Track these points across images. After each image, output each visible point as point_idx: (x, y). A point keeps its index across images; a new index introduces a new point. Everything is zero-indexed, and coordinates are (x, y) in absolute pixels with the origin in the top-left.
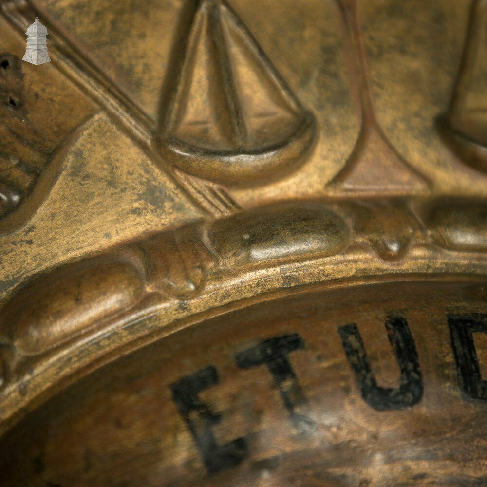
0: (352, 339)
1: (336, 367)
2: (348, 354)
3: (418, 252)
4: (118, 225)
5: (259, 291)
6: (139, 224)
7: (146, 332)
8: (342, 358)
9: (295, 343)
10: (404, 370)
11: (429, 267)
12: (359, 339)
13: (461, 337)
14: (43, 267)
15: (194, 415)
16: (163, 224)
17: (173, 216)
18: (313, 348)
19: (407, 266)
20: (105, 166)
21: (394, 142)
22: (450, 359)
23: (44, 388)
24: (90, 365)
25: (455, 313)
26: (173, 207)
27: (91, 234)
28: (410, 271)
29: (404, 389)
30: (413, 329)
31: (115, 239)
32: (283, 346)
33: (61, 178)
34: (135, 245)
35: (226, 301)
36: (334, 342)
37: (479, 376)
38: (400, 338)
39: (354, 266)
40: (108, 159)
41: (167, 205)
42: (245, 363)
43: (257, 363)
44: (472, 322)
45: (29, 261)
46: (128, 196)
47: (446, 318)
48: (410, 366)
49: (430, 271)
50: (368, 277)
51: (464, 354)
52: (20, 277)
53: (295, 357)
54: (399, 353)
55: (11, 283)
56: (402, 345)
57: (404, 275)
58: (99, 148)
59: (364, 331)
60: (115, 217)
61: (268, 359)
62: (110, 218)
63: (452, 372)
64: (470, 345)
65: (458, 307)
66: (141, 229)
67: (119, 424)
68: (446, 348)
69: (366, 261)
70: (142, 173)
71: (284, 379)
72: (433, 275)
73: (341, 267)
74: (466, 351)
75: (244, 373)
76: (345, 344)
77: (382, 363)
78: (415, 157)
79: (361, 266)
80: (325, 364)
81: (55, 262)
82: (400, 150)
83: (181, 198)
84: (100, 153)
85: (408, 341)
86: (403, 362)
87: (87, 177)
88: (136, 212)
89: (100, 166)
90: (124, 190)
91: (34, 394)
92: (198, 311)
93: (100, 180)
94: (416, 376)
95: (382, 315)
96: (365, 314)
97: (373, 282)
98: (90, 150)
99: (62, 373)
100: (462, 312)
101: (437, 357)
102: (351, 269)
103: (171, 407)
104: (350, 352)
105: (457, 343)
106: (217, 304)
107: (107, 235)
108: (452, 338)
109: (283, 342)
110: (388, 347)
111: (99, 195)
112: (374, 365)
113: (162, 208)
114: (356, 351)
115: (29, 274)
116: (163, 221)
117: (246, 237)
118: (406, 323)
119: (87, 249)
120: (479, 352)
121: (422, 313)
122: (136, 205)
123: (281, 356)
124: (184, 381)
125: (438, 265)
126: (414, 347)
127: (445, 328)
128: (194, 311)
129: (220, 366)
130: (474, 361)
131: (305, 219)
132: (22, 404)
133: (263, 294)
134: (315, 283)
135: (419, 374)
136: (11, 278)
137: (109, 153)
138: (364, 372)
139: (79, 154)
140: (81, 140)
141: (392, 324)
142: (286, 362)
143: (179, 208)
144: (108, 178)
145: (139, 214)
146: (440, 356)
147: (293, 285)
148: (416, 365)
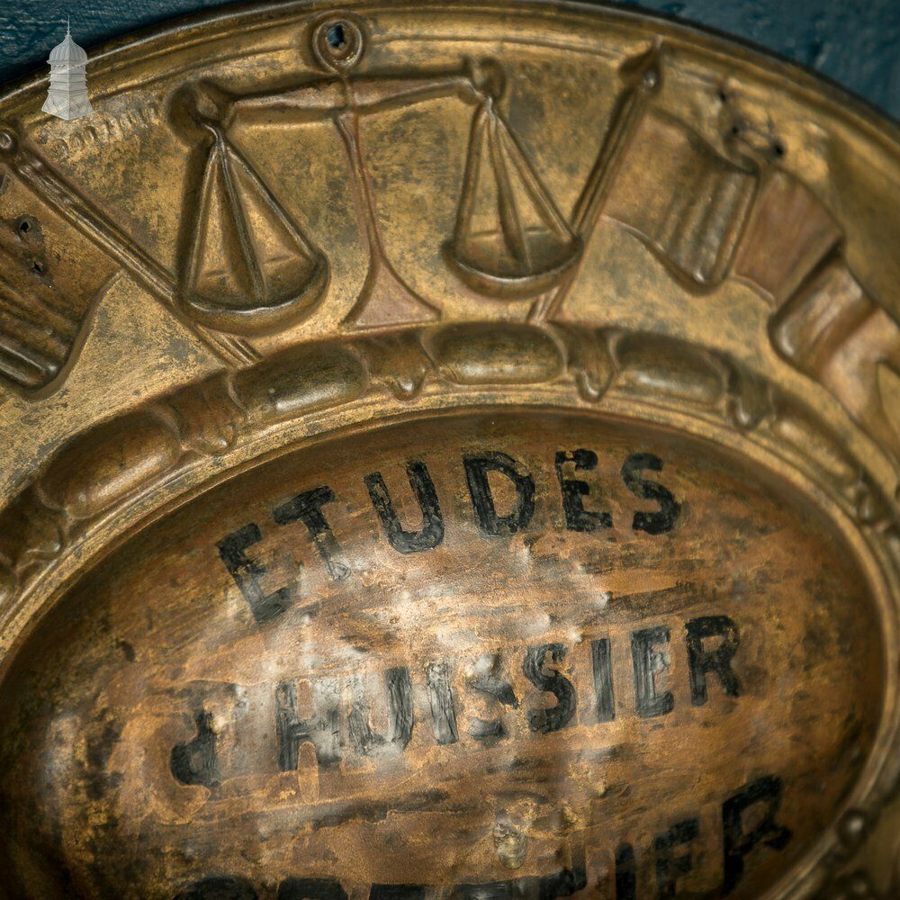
0: (377, 487)
1: (365, 516)
2: (374, 503)
3: (431, 389)
4: (146, 382)
5: (286, 442)
6: (165, 378)
7: (185, 489)
8: (369, 507)
9: (327, 495)
10: (426, 514)
11: (442, 402)
12: (384, 486)
13: (476, 477)
14: (79, 429)
15: (241, 571)
16: (188, 377)
17: (197, 368)
18: (343, 500)
19: (422, 403)
20: (130, 324)
21: (402, 275)
22: (467, 499)
23: (97, 549)
24: (136, 525)
25: (469, 453)
26: (196, 360)
27: (121, 392)
28: (424, 408)
29: (428, 531)
30: (432, 473)
31: (145, 395)
32: (315, 499)
33: (89, 339)
34: (165, 400)
35: (256, 454)
36: (361, 492)
37: (494, 513)
38: (421, 483)
39: (371, 408)
40: (131, 317)
41: (191, 357)
42: (283, 518)
43: (294, 518)
44: (485, 460)
45: (65, 424)
46: (154, 353)
47: (462, 459)
48: (432, 509)
49: (443, 406)
50: (385, 419)
51: (480, 493)
52: (58, 440)
53: (327, 510)
54: (421, 497)
55: (51, 445)
56: (423, 490)
57: (419, 413)
58: (122, 307)
59: (387, 479)
60: (143, 374)
61: (303, 513)
62: (138, 376)
63: (469, 511)
64: (484, 484)
65: (472, 447)
66: (168, 384)
67: (174, 584)
68: (464, 489)
69: (383, 402)
70: (165, 327)
71: (319, 532)
72: (446, 410)
73: (361, 410)
74: (481, 490)
75: (282, 528)
76: (371, 494)
77: (406, 508)
78: (424, 288)
79: (379, 407)
80: (355, 515)
81: (90, 422)
82: (408, 283)
83: (202, 351)
84: (124, 311)
85: (429, 485)
86: (424, 506)
87: (113, 336)
88: (162, 367)
89: (124, 324)
90: (149, 347)
91: (88, 556)
92: (231, 466)
93: (125, 338)
94: (437, 518)
95: (403, 461)
96: (388, 462)
97: (390, 423)
98: (114, 309)
99: (112, 535)
100: (476, 452)
101: (455, 498)
102: (369, 411)
103: (220, 564)
104: (377, 500)
105: (473, 484)
106: (248, 457)
107: (137, 392)
108: (468, 479)
109: (315, 495)
110: (411, 493)
111: (126, 353)
112: (399, 512)
113: (186, 361)
114: (382, 499)
115: (66, 437)
116: (188, 374)
117: (272, 391)
118: (425, 468)
119: (119, 408)
120: (493, 490)
121: (440, 455)
122: (162, 360)
123: (314, 510)
124: (229, 539)
125: (450, 400)
126: (434, 491)
127: (461, 469)
128: (228, 466)
129: (260, 523)
130: (489, 499)
131: (325, 369)
132: (78, 566)
133: (290, 444)
134: (337, 428)
135: (440, 516)
136: (50, 441)
137: (133, 311)
138: (390, 518)
139: (104, 314)
140: (105, 300)
141: (413, 470)
142: (319, 514)
143: (202, 360)
144: (134, 336)
145: (165, 370)
146: (458, 497)
147: (316, 432)
148: (437, 508)
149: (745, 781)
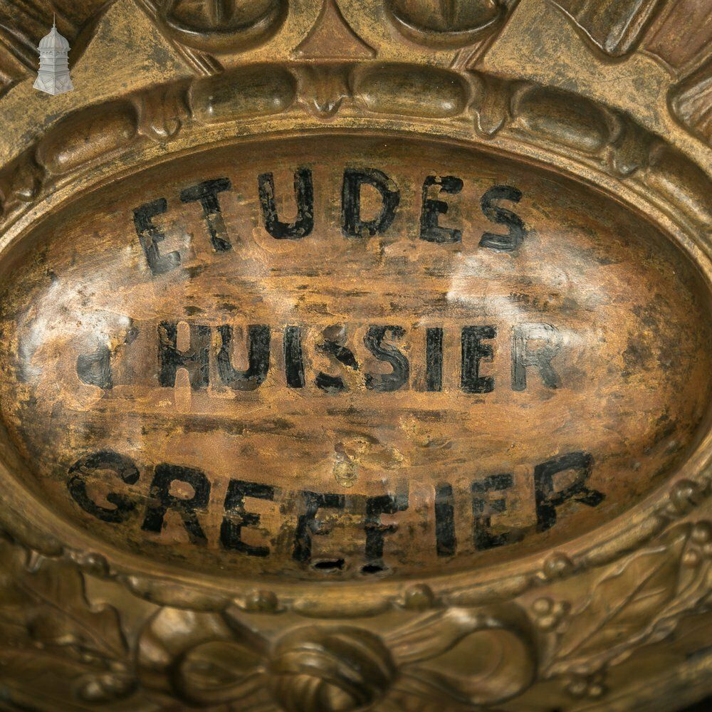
0: (267, 184)
1: (250, 205)
2: (261, 196)
3: (347, 112)
4: (132, 78)
5: (219, 138)
6: (147, 77)
7: (135, 164)
8: (256, 199)
9: (225, 185)
10: (300, 211)
11: (354, 123)
12: (272, 185)
13: (350, 187)
14: (78, 107)
15: (146, 233)
16: (164, 78)
17: (173, 72)
18: (237, 190)
19: (337, 122)
20: (126, 32)
21: (348, 19)
22: (338, 204)
23: (63, 199)
24: (94, 186)
25: (352, 167)
26: (173, 66)
27: (113, 83)
28: (338, 126)
29: (298, 225)
30: (315, 180)
31: (131, 88)
32: (215, 187)
33: (93, 41)
34: (144, 93)
35: (194, 144)
36: (253, 186)
37: (359, 218)
38: (303, 186)
39: (294, 121)
40: (127, 28)
41: (169, 64)
42: (186, 198)
43: (195, 199)
44: (363, 175)
45: (68, 101)
46: (140, 56)
47: (343, 172)
48: (306, 208)
49: (355, 127)
50: (303, 131)
51: (350, 201)
52: (61, 113)
53: (222, 197)
54: (299, 197)
55: (56, 117)
56: (303, 191)
57: (332, 129)
58: (121, 18)
59: (277, 179)
60: (130, 72)
61: (203, 196)
62: (127, 72)
63: (338, 214)
64: (355, 192)
65: (356, 163)
66: (149, 81)
67: (96, 235)
68: (338, 195)
69: (304, 117)
70: (152, 38)
71: (212, 213)
72: (355, 130)
73: (285, 121)
74: (352, 198)
75: (185, 205)
76: (260, 189)
77: (285, 204)
78: (365, 32)
79: (300, 121)
80: (242, 203)
81: (87, 103)
82: (352, 26)
83: (178, 60)
84: (122, 22)
85: (309, 188)
86: (301, 205)
87: (112, 40)
88: (145, 68)
89: (121, 32)
90: (138, 52)
91: (56, 203)
92: (173, 151)
93: (121, 43)
94: (309, 216)
95: (294, 167)
96: (282, 165)
97: (306, 135)
98: (115, 19)
99: (76, 189)
100: (358, 167)
101: (328, 202)
102: (291, 123)
103: (132, 226)
104: (263, 194)
105: (347, 192)
106: (188, 146)
107: (125, 85)
108: (344, 188)
109: (216, 184)
110: (292, 192)
111: (120, 54)
112: (278, 206)
113: (165, 66)
114: (268, 194)
115: (67, 111)
116: (165, 76)
117: (211, 98)
118: (311, 174)
119: (110, 95)
120: (362, 199)
121: (326, 166)
122: (146, 63)
123: (212, 195)
124: (143, 208)
125: (362, 123)
126: (312, 194)
127: (340, 180)
128: (170, 150)
129: (169, 199)
130: (357, 206)
131: (257, 86)
132: (48, 209)
133: (222, 140)
134: (262, 133)
135: (312, 214)
136: (55, 113)
137: (129, 23)
138: (270, 210)
139: (107, 22)
140: (109, 12)
141: (300, 175)
142: (215, 200)
143: (177, 66)
144: (127, 42)
145: (148, 70)
146: (330, 201)
147: (245, 134)
148: (311, 207)
149: (557, 452)
